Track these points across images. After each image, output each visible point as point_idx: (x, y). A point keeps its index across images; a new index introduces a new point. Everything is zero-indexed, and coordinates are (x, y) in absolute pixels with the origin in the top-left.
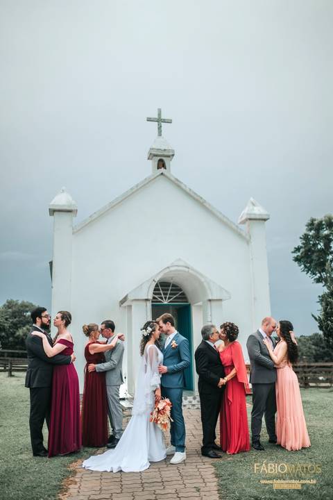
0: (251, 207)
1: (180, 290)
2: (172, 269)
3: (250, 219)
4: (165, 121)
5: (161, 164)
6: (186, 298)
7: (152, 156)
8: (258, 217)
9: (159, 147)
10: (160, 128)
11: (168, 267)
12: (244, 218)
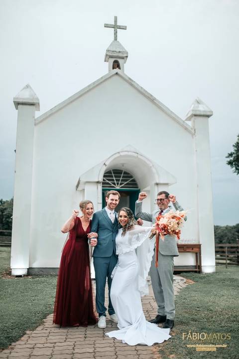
0: (197, 105)
1: (131, 177)
2: (122, 154)
3: (195, 115)
4: (120, 28)
5: (116, 65)
6: (136, 184)
7: (108, 57)
8: (202, 113)
9: (114, 50)
10: (116, 33)
11: (119, 153)
12: (189, 115)
